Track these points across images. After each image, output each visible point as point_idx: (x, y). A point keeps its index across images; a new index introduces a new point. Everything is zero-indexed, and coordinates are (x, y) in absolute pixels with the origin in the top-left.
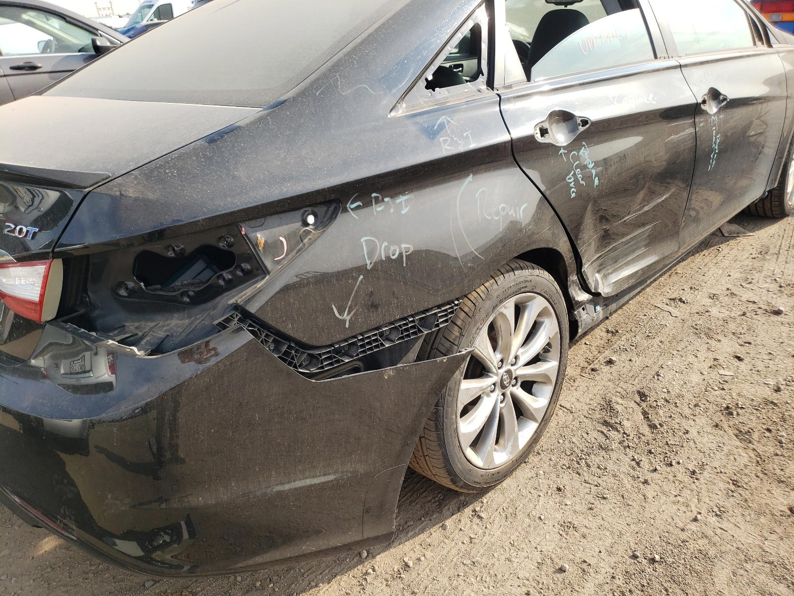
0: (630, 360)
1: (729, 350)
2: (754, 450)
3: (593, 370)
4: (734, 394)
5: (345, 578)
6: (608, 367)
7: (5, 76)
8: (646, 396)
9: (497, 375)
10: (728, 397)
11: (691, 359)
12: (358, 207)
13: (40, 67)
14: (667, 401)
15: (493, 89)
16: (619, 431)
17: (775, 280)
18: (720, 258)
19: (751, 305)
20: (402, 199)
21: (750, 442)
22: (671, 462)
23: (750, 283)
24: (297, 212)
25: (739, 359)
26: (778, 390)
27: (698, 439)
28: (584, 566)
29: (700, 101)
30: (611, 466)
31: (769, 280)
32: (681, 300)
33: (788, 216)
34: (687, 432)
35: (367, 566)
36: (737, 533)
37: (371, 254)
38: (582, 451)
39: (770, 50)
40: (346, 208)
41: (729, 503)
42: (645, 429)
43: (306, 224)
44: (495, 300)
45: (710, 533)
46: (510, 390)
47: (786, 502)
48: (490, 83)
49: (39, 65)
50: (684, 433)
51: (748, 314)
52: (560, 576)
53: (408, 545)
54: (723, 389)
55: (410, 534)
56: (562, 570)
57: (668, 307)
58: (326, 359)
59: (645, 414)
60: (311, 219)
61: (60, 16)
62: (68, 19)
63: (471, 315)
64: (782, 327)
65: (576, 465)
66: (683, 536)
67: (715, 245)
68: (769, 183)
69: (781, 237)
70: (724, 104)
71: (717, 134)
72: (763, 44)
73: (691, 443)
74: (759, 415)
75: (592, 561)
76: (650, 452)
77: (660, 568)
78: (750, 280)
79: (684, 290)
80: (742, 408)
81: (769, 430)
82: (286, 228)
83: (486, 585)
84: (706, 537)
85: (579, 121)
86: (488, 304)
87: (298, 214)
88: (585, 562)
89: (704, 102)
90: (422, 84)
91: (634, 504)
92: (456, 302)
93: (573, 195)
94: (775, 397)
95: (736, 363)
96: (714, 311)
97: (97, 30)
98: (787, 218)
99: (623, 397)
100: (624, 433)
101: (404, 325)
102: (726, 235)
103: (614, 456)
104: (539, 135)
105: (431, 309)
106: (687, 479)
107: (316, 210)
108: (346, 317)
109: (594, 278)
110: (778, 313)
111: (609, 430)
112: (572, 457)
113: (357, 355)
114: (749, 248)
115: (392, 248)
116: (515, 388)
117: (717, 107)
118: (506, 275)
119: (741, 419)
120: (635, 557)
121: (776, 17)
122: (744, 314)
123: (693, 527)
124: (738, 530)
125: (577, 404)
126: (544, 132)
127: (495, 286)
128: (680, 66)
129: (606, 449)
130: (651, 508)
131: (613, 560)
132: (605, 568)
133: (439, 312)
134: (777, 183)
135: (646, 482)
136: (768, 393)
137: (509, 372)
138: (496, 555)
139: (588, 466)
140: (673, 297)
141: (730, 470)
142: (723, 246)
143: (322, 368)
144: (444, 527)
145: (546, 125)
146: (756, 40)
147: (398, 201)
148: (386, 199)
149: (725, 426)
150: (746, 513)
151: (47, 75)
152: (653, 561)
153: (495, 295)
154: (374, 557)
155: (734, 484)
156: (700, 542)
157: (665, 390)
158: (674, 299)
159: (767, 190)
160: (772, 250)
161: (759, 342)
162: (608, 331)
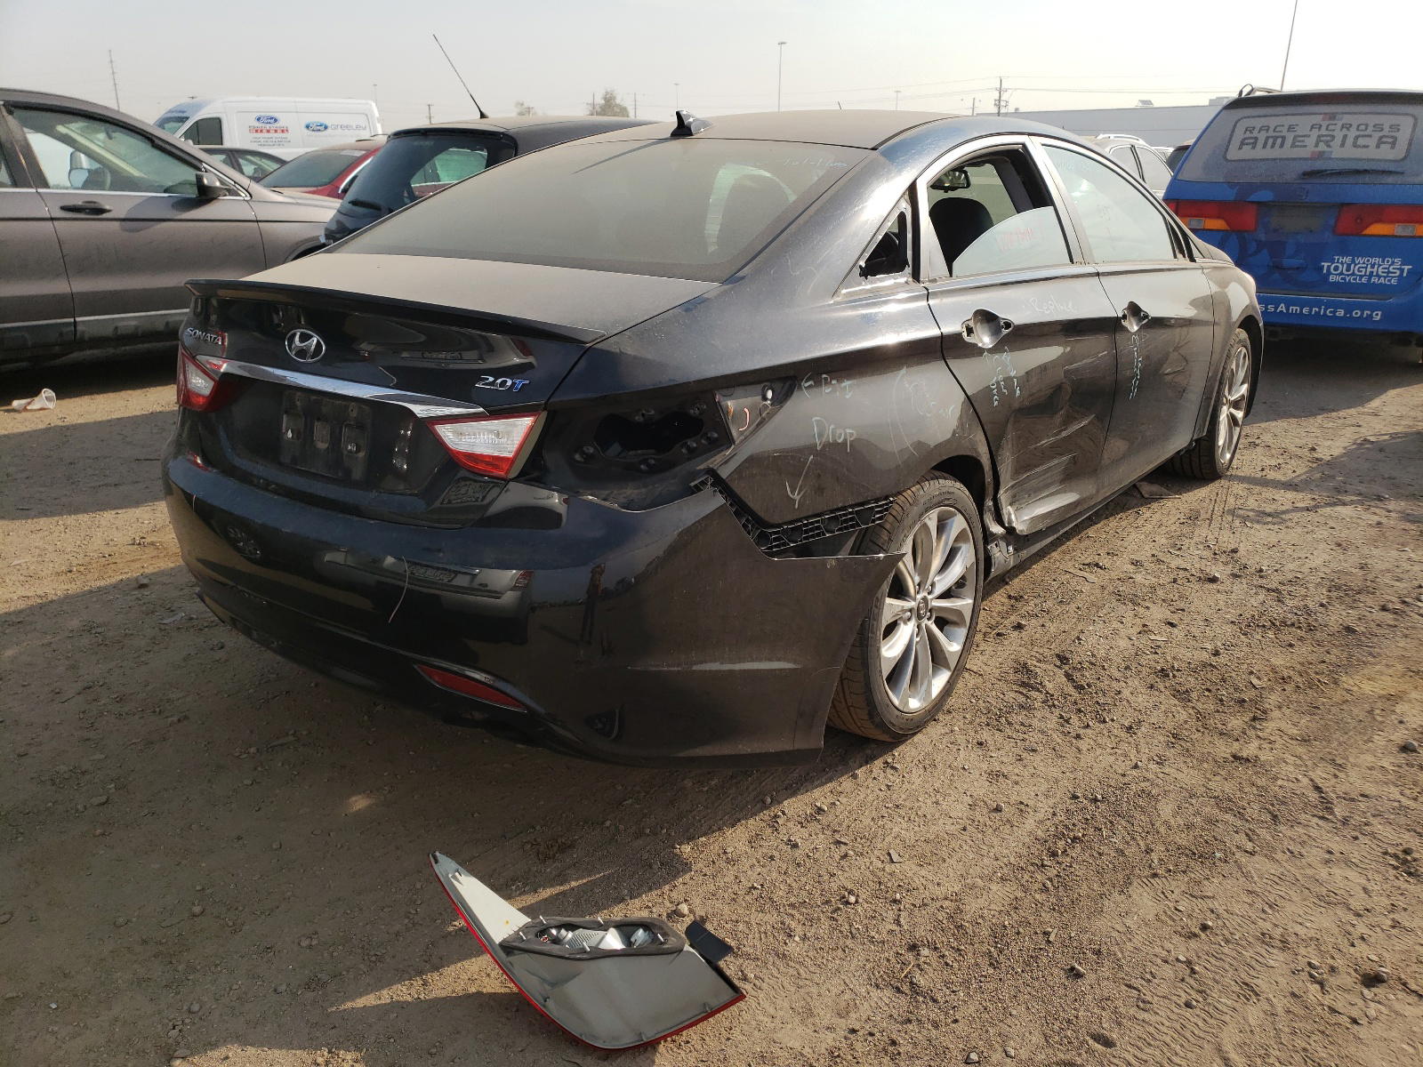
0: (1043, 625)
1: (1160, 616)
2: (1193, 708)
3: (999, 634)
4: (1169, 658)
5: (751, 821)
6: (1016, 633)
7: (52, 219)
8: (1067, 659)
9: (915, 600)
10: (1161, 661)
11: (1116, 625)
12: (810, 386)
13: (109, 211)
14: (1092, 664)
15: (919, 281)
16: (1041, 692)
17: (1209, 546)
18: (1140, 522)
19: (1182, 572)
20: (847, 383)
21: (1189, 701)
22: (1104, 718)
23: (1180, 549)
24: (758, 386)
25: (1172, 625)
26: (1216, 654)
27: (1131, 699)
28: (1022, 807)
29: (1120, 315)
30: (1035, 722)
31: (1201, 547)
32: (1097, 565)
33: (1220, 477)
34: (1119, 692)
35: (775, 810)
36: (1180, 776)
37: (821, 435)
38: (1000, 709)
39: (1193, 265)
40: (800, 385)
41: (1170, 753)
42: (1070, 689)
43: (765, 398)
44: (920, 507)
45: (1151, 776)
46: (925, 622)
47: (1228, 751)
48: (916, 275)
49: (108, 207)
50: (1116, 694)
51: (1179, 582)
52: (997, 815)
53: (817, 793)
54: (1156, 653)
55: (816, 783)
56: (998, 809)
57: (1082, 572)
58: (775, 540)
59: (1068, 676)
60: (770, 394)
61: (143, 135)
62: (157, 141)
63: (899, 518)
64: (1219, 595)
65: (995, 723)
66: (1126, 780)
67: (1133, 508)
68: (1197, 429)
69: (1213, 502)
70: (1145, 322)
71: (1138, 357)
72: (1184, 256)
73: (1125, 703)
74: (1196, 676)
75: (1031, 803)
76: (1080, 711)
77: (1102, 806)
78: (1179, 546)
79: (1099, 555)
80: (1178, 670)
81: (1209, 690)
82: (749, 400)
83: (915, 824)
84: (1148, 780)
85: (1002, 324)
86: (916, 510)
87: (759, 387)
88: (1022, 803)
89: (1124, 317)
90: (857, 271)
91: (1067, 755)
92: (891, 499)
93: (996, 403)
94: (1214, 660)
95: (1169, 629)
96: (1139, 578)
97: (201, 161)
98: (1219, 481)
99: (1039, 661)
100: (1047, 693)
101: (844, 515)
102: (1146, 496)
103: (1038, 714)
104: (965, 334)
105: (868, 503)
106: (1123, 735)
107: (774, 386)
108: (796, 497)
109: (1008, 511)
110: (1213, 580)
111: (1029, 691)
112: (989, 715)
113: (801, 541)
114: (1174, 511)
115: (838, 432)
116: (930, 622)
117: (1137, 325)
118: (932, 482)
119: (1178, 680)
120: (1075, 797)
121: (1195, 223)
122: (1175, 581)
123: (1134, 772)
124: (1181, 774)
125: (986, 668)
126: (970, 331)
127: (922, 492)
128: (1098, 274)
129: (1029, 708)
130: (1087, 759)
131: (1051, 802)
132: (1044, 807)
133: (877, 507)
134: (1206, 430)
135: (1078, 737)
136: (1205, 656)
137: (925, 599)
138: (920, 799)
139: (1010, 724)
140: (1086, 562)
141: (1170, 725)
142: (1143, 509)
143: (771, 548)
144: (855, 777)
145: (971, 324)
146: (1177, 251)
147: (843, 384)
148: (834, 382)
149: (1161, 687)
150: (1188, 760)
151: (117, 224)
152: (1096, 800)
153: (922, 501)
154: (780, 803)
155: (1174, 737)
156: (1143, 784)
157: (1089, 653)
158: (1088, 565)
159: (1194, 438)
160: (1203, 516)
161: (1193, 609)
162: (1010, 597)
